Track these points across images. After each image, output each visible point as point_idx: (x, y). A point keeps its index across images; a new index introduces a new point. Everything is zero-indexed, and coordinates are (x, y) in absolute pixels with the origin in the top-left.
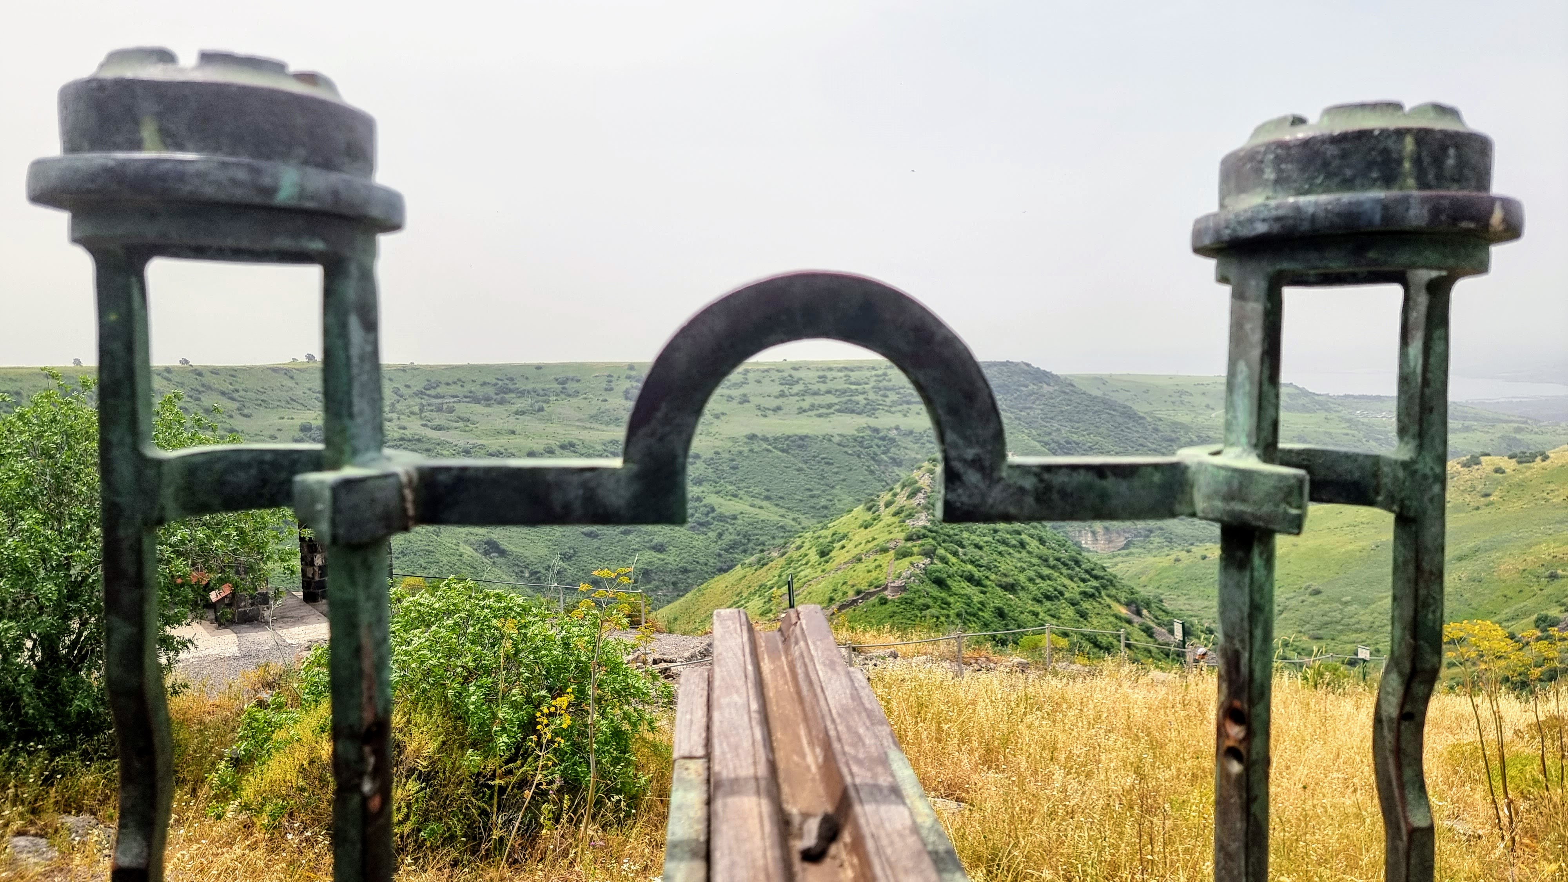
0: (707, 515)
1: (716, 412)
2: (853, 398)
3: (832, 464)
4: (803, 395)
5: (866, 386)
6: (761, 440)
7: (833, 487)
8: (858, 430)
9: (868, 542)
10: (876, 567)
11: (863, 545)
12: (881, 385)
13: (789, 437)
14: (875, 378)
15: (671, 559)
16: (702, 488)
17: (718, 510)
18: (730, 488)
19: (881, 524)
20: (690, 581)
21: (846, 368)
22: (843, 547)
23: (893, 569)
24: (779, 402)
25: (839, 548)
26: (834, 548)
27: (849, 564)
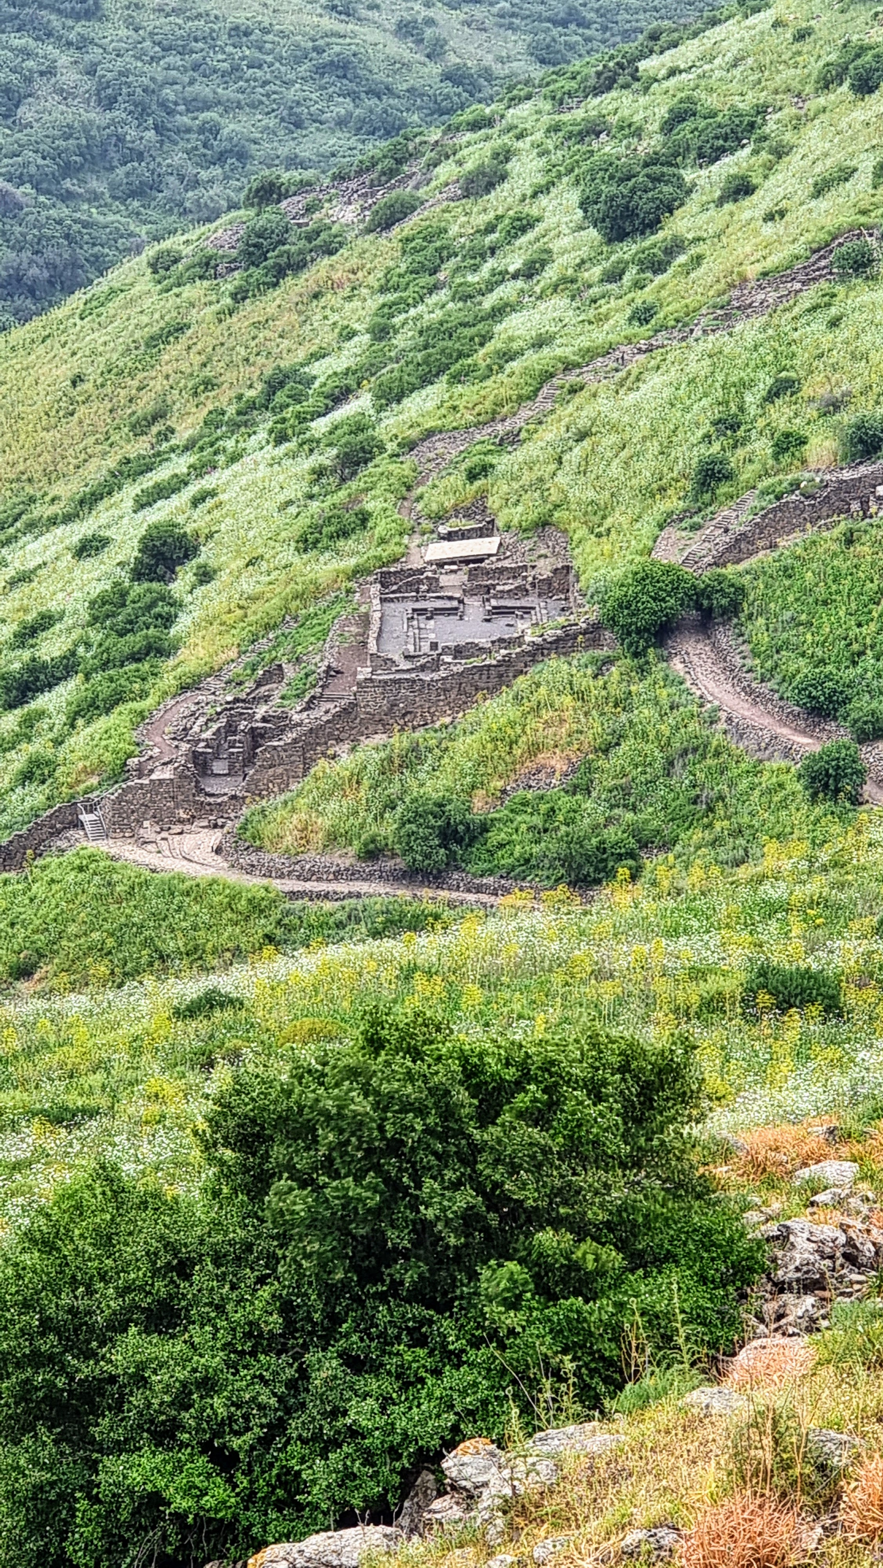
22: (742, 189)
25: (718, 193)
26: (689, 192)
27: (798, 286)
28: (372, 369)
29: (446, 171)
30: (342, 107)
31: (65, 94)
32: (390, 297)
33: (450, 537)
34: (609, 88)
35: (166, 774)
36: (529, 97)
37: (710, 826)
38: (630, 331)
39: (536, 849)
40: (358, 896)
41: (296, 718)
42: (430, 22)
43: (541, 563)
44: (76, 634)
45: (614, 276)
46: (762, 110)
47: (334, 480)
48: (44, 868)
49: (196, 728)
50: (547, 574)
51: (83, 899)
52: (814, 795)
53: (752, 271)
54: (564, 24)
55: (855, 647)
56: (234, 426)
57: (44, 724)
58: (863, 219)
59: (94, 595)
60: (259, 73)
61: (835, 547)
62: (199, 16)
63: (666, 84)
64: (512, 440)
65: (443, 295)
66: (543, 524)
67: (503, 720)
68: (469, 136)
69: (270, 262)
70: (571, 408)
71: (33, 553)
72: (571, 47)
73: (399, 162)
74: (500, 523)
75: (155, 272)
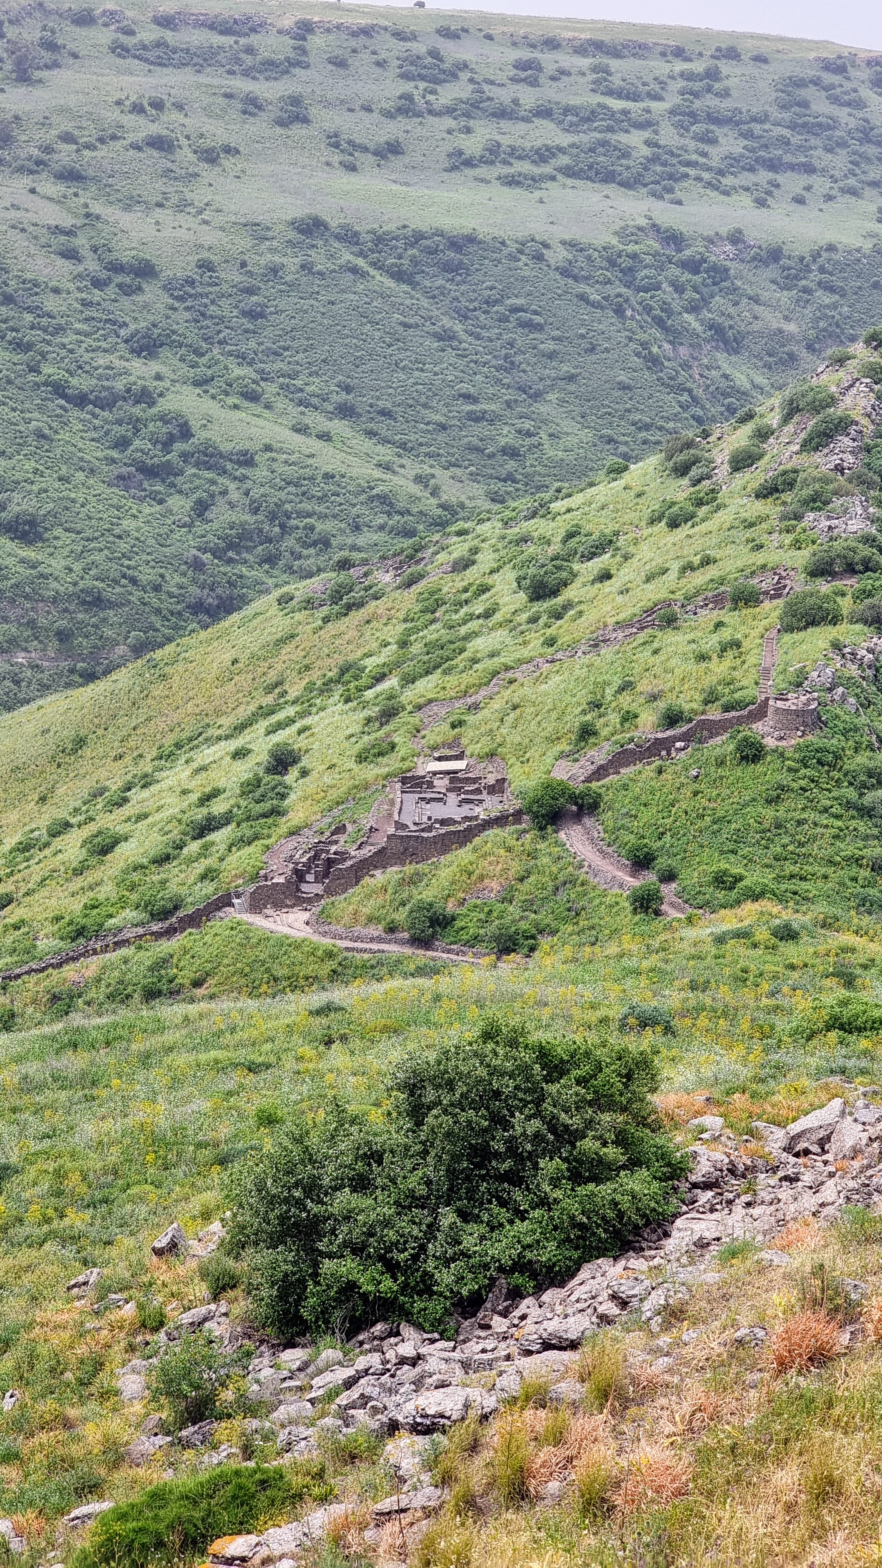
0: (167, 444)
1: (209, 143)
2: (613, 138)
3: (539, 328)
4: (467, 115)
5: (655, 105)
6: (338, 237)
7: (537, 396)
8: (622, 234)
9: (689, 567)
10: (724, 648)
11: (673, 575)
12: (697, 104)
13: (419, 236)
14: (681, 84)
15: (57, 565)
16: (155, 367)
17: (200, 436)
18: (238, 372)
19: (724, 517)
20: (109, 632)
21: (598, 46)
22: (605, 576)
23: (779, 658)
24: (392, 130)
25: (592, 578)
26: (575, 576)
27: (635, 630)
28: (398, 664)
29: (442, 557)
30: (381, 519)
31: (232, 505)
32: (409, 625)
33: (440, 759)
34: (533, 517)
35: (281, 880)
36: (489, 519)
37: (577, 923)
38: (542, 651)
39: (482, 931)
40: (383, 951)
41: (353, 853)
42: (433, 476)
43: (489, 776)
44: (232, 802)
45: (534, 620)
46: (617, 534)
47: (377, 724)
48: (211, 927)
49: (297, 856)
50: (492, 782)
51: (233, 945)
52: (635, 909)
53: (611, 621)
54: (505, 480)
55: (661, 830)
56: (321, 692)
57: (214, 849)
58: (671, 596)
59: (242, 780)
60: (338, 499)
61: (652, 775)
62: (307, 467)
63: (565, 517)
64: (475, 707)
65: (437, 626)
66: (491, 755)
67: (466, 861)
68: (455, 539)
69: (344, 601)
70: (509, 692)
71: (208, 755)
72: (508, 493)
73: (416, 551)
74: (467, 753)
75: (280, 604)
